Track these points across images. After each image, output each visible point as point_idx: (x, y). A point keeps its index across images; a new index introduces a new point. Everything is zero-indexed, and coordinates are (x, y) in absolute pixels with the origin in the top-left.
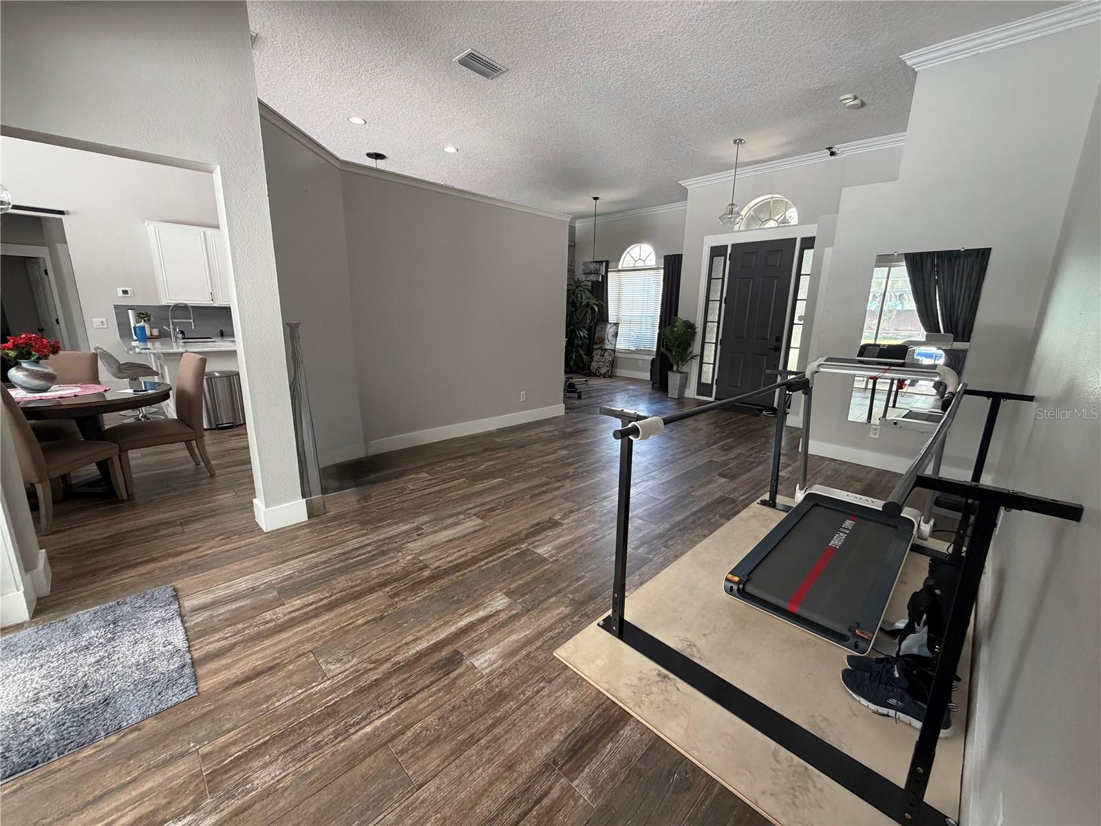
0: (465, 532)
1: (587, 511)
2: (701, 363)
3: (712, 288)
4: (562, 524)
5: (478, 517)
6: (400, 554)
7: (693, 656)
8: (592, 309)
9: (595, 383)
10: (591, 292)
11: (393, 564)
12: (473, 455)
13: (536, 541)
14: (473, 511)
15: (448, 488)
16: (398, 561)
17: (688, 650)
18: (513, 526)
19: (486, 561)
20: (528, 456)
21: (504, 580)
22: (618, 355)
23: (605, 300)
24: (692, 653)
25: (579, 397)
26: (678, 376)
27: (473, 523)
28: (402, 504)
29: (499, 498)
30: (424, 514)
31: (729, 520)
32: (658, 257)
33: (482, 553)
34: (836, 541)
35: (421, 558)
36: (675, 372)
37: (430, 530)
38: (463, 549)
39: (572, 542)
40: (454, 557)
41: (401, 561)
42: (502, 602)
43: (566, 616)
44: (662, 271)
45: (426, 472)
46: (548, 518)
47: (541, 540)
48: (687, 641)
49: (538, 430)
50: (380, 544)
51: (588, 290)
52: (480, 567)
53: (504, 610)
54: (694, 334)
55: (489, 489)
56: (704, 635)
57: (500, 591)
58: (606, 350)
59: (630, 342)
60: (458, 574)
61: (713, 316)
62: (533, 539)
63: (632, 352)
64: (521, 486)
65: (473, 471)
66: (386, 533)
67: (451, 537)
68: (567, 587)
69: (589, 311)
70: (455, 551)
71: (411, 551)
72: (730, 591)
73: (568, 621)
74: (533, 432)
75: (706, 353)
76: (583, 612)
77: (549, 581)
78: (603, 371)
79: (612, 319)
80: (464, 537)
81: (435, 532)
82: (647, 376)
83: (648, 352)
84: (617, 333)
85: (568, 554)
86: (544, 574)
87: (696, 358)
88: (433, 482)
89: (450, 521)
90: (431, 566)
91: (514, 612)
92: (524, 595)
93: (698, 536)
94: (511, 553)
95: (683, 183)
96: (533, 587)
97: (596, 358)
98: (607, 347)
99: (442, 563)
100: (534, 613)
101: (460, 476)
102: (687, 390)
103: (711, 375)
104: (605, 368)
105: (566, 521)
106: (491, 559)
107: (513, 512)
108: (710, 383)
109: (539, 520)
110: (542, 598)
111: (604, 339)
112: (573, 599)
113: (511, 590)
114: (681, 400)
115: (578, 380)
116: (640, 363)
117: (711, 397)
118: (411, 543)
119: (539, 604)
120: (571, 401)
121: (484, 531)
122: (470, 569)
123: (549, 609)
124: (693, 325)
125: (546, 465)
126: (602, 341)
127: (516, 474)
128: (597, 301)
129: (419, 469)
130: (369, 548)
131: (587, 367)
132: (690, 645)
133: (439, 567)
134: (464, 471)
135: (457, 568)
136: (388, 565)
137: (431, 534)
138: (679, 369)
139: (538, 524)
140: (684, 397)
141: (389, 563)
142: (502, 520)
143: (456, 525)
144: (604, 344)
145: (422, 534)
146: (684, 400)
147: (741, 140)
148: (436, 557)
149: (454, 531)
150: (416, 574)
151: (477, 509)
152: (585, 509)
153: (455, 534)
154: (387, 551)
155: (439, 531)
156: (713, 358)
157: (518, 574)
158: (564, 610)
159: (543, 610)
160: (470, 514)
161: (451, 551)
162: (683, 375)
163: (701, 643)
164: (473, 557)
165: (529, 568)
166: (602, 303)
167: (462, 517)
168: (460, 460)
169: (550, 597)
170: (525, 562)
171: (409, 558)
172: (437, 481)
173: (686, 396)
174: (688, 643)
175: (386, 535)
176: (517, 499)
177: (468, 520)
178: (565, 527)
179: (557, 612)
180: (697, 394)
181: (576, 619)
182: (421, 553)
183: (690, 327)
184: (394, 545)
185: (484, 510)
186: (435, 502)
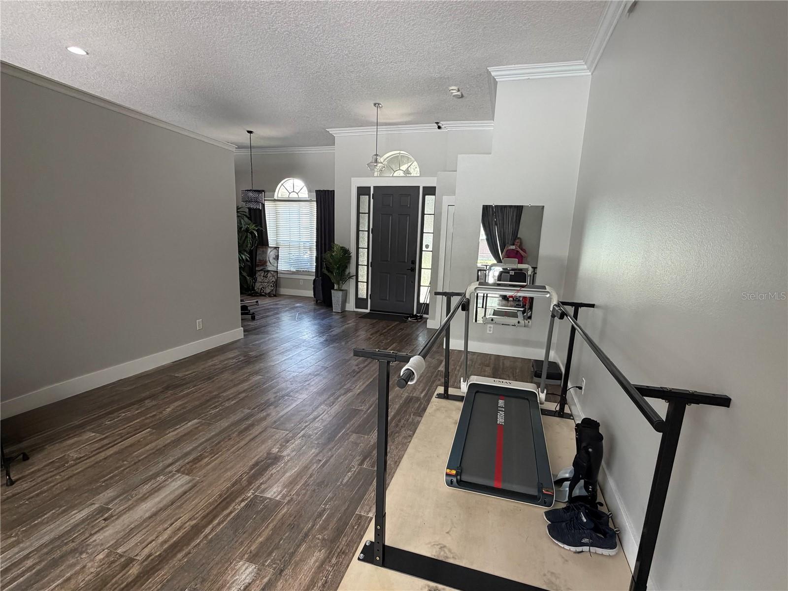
0: (172, 497)
1: (303, 436)
2: (357, 282)
3: (361, 221)
4: (282, 457)
5: (183, 473)
6: (84, 556)
7: (447, 557)
8: (252, 233)
9: (265, 302)
10: (250, 218)
11: (77, 573)
12: (152, 397)
13: (261, 484)
14: (174, 468)
15: (131, 446)
16: (84, 567)
17: (442, 553)
18: (229, 474)
19: (211, 526)
20: (219, 388)
21: (242, 543)
22: (280, 275)
23: (263, 225)
24: (445, 555)
25: (253, 318)
26: (340, 293)
27: (179, 483)
28: (67, 482)
29: (201, 444)
30: (107, 488)
31: (422, 417)
32: (310, 191)
33: (204, 517)
34: (501, 420)
35: (119, 551)
36: (336, 290)
37: (122, 508)
38: (177, 520)
39: (299, 475)
40: (167, 535)
41: (89, 565)
42: (248, 572)
43: (323, 563)
44: (315, 203)
45: (92, 430)
46: (265, 455)
47: (266, 481)
48: (437, 545)
49: (221, 358)
50: (45, 550)
51: (246, 216)
52: (206, 536)
53: (254, 581)
54: (349, 257)
55: (185, 435)
56: (448, 533)
57: (241, 559)
58: (268, 271)
59: (291, 265)
60: (180, 556)
61: (364, 243)
62: (258, 483)
63: (293, 273)
64: (224, 423)
65: (158, 417)
66: (52, 531)
67: (154, 510)
68: (313, 526)
69: (250, 236)
70: (166, 526)
71: (102, 544)
72: (450, 484)
73: (327, 567)
74: (216, 360)
75: (360, 273)
76: (339, 550)
77: (292, 527)
78: (268, 291)
79: (271, 243)
80: (172, 504)
81: (129, 509)
82: (310, 293)
83: (307, 273)
84: (278, 256)
85: (301, 489)
86: (282, 521)
87: (353, 278)
88: (106, 442)
89: (146, 488)
90: (138, 558)
91: (266, 580)
92: (270, 554)
93: (405, 437)
94: (238, 506)
95: (332, 131)
96: (277, 541)
97: (259, 279)
98: (269, 269)
99: (154, 548)
100: (288, 571)
101: (142, 427)
102: (347, 304)
103: (365, 292)
104: (270, 287)
105: (285, 453)
106: (216, 522)
107: (224, 456)
108: (366, 298)
109: (256, 459)
110: (292, 550)
111: (266, 262)
112: (324, 539)
113: (254, 552)
114: (343, 313)
115: (249, 302)
116: (301, 283)
117: (367, 309)
118: (98, 534)
119: (290, 559)
120: (246, 323)
121: (196, 489)
122: (193, 544)
123: (302, 560)
124: (348, 250)
125: (243, 395)
126: (264, 263)
127: (213, 412)
128: (256, 226)
129: (80, 428)
130: (29, 563)
131: (251, 288)
132: (441, 548)
133: (150, 555)
134: (146, 419)
135: (175, 548)
136: (69, 579)
137: (125, 513)
138: (340, 287)
139: (256, 464)
140: (345, 311)
141: (69, 575)
142: (214, 469)
143: (156, 492)
144: (266, 265)
145: (111, 516)
146: (347, 313)
147: (379, 104)
148: (141, 542)
149: (157, 500)
150: (119, 576)
151: (177, 464)
152: (300, 435)
153: (160, 502)
154: (61, 557)
155: (135, 506)
156: (366, 277)
157: (255, 530)
158: (318, 555)
159: (297, 564)
160: (170, 472)
161: (160, 529)
162: (344, 292)
163: (448, 541)
164: (193, 527)
165: (264, 519)
166: (261, 228)
167: (161, 478)
168: (136, 406)
169: (299, 546)
170: (258, 513)
171: (101, 556)
172: (111, 439)
173: (346, 310)
174: (439, 546)
175: (52, 535)
176: (223, 440)
177: (170, 480)
178: (286, 459)
179: (312, 561)
180: (356, 308)
181: (334, 561)
182: (117, 545)
183: (346, 252)
184: (72, 545)
185: (188, 463)
186: (117, 468)
